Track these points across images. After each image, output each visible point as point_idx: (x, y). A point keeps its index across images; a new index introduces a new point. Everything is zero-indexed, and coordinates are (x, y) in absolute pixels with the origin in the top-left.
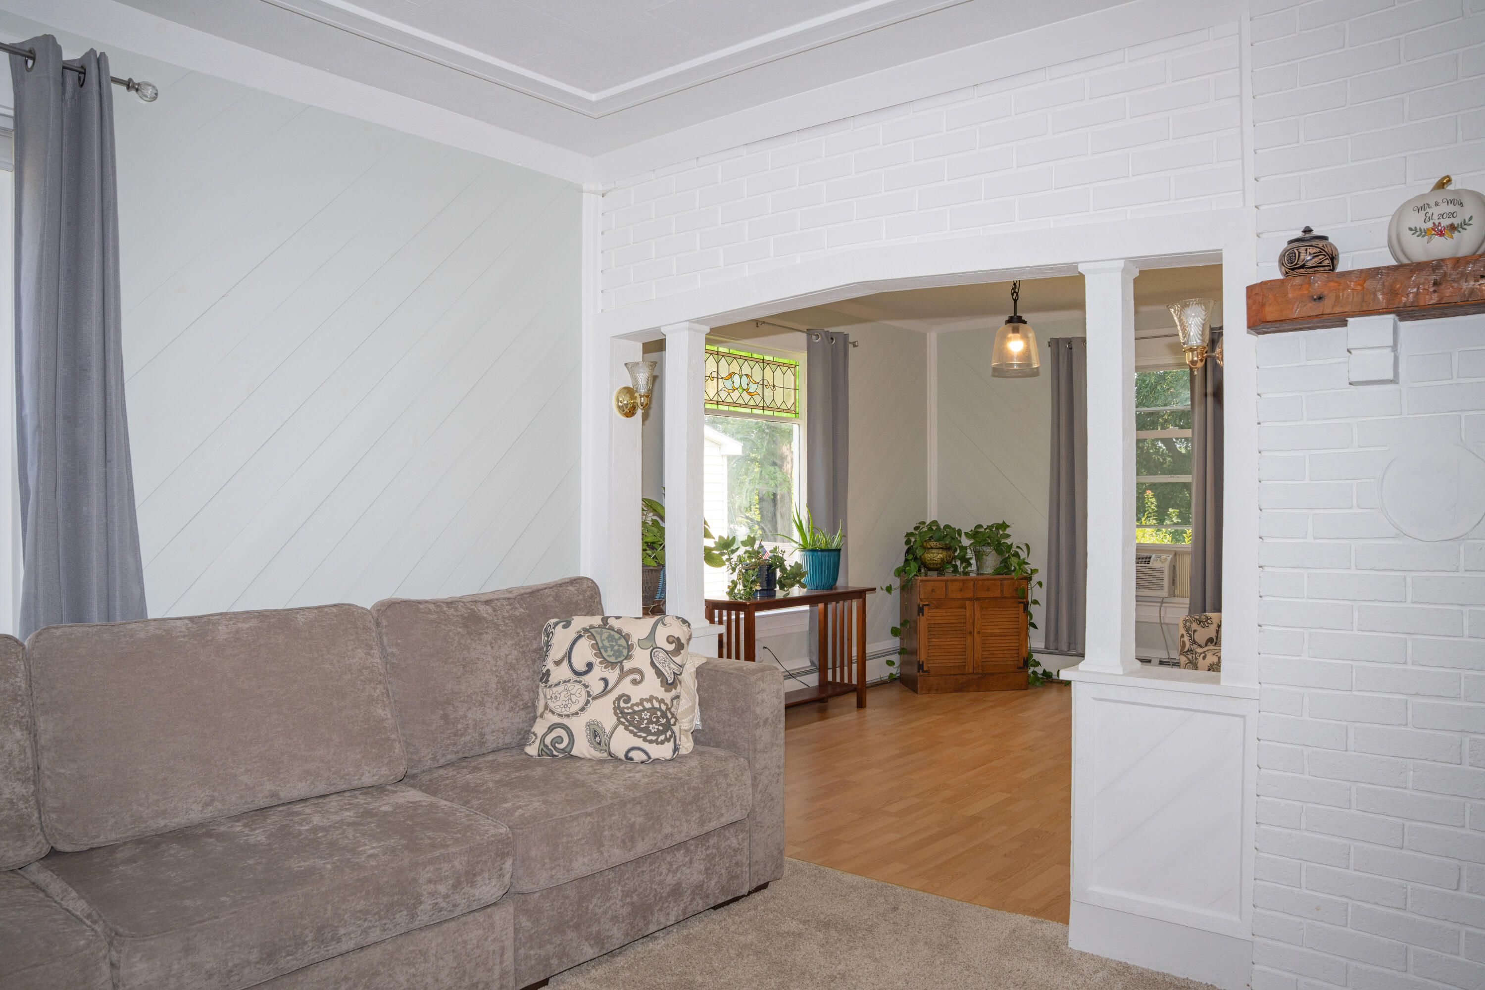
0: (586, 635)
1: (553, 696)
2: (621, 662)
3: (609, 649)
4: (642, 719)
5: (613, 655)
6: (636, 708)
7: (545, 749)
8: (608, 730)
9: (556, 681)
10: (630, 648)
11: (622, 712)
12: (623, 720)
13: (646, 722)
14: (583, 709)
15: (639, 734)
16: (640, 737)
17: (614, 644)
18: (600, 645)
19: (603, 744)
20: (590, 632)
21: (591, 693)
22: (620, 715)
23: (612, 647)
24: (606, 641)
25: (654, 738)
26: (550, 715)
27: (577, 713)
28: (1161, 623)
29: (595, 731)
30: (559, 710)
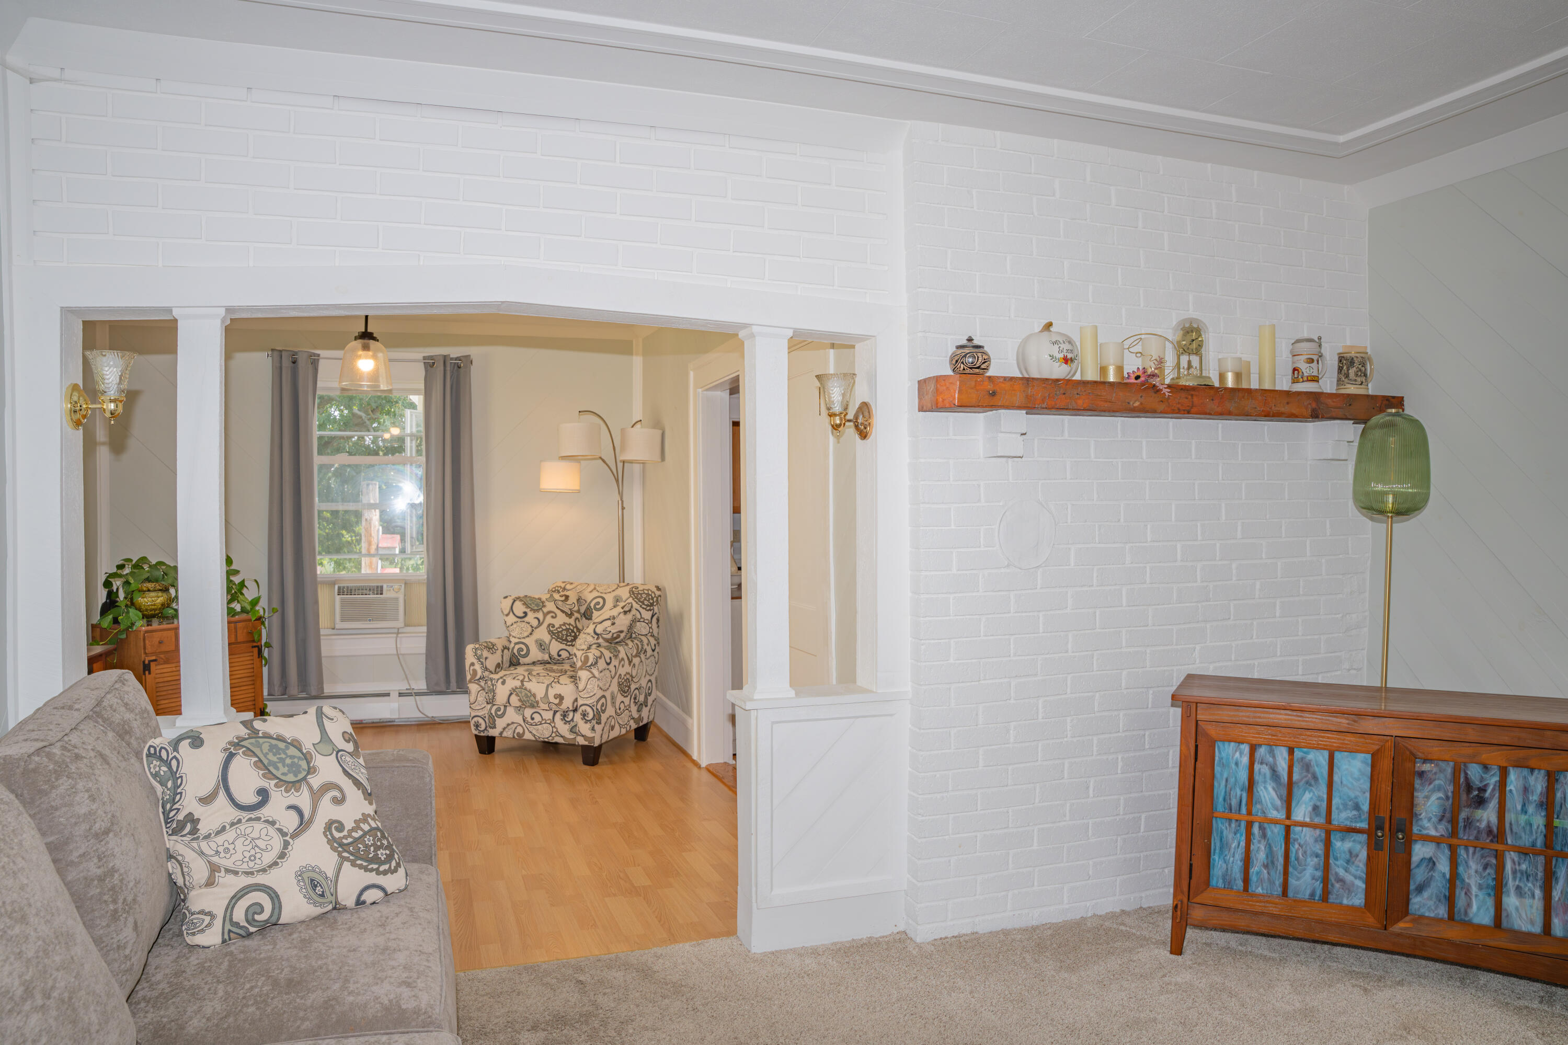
0: (241, 751)
1: (221, 849)
2: (304, 779)
3: (280, 765)
4: (367, 846)
5: (289, 772)
6: (355, 835)
7: (234, 929)
8: (330, 873)
9: (216, 826)
10: (307, 757)
11: (341, 845)
12: (345, 854)
13: (372, 849)
14: (282, 855)
15: (370, 867)
16: (371, 870)
17: (283, 756)
18: (266, 762)
19: (327, 894)
20: (244, 746)
21: (285, 830)
22: (340, 849)
23: (282, 761)
24: (271, 754)
25: (386, 867)
26: (231, 877)
27: (275, 864)
28: (398, 655)
29: (312, 880)
30: (245, 866)
